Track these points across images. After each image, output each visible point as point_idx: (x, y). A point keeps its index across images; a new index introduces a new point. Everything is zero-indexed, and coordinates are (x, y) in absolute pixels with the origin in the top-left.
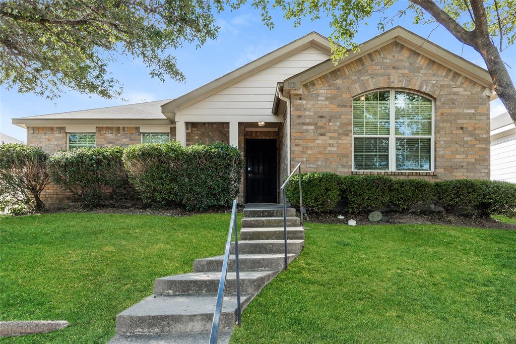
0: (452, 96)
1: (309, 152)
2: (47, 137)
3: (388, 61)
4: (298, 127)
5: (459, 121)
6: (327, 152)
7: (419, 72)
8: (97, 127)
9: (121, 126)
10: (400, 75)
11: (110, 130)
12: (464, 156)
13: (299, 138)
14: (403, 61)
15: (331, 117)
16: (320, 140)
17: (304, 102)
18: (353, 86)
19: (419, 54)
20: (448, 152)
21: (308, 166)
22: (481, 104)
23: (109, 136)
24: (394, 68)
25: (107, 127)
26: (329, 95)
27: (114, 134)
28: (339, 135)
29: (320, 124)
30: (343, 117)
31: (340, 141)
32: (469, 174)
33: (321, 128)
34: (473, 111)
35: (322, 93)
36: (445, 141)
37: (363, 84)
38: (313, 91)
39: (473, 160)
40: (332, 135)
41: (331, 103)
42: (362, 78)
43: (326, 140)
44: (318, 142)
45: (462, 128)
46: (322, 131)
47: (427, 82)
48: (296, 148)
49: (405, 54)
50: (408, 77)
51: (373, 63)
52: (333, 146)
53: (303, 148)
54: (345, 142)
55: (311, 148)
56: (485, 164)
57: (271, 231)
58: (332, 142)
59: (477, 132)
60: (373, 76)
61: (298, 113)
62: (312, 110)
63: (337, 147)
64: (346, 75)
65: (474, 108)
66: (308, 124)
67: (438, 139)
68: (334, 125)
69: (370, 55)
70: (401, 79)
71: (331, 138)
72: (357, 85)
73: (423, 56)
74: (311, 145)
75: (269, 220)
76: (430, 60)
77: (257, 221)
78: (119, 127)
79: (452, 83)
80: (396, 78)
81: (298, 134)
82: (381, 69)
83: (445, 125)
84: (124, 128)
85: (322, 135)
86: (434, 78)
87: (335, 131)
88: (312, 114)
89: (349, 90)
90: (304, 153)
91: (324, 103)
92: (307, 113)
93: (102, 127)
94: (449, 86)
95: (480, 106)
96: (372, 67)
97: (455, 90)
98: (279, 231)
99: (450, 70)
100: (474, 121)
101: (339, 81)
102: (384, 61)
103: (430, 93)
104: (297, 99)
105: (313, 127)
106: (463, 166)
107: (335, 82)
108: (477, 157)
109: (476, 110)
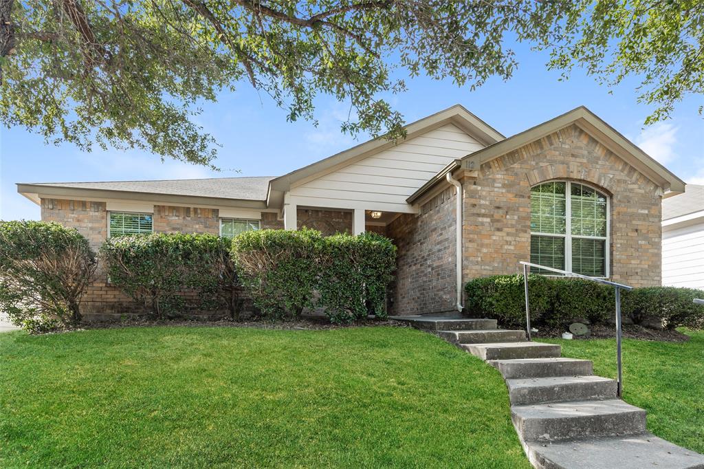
0: (628, 194)
1: (485, 250)
2: (76, 216)
3: (567, 147)
4: (472, 218)
5: (634, 222)
6: (504, 251)
7: (597, 163)
8: (155, 206)
9: (192, 206)
10: (579, 164)
11: (175, 211)
12: (638, 262)
13: (473, 232)
14: (581, 148)
15: (508, 208)
16: (497, 236)
17: (479, 188)
18: (532, 172)
19: (597, 142)
20: (623, 256)
21: (483, 267)
22: (653, 205)
23: (175, 219)
24: (573, 155)
25: (170, 207)
26: (506, 182)
27: (181, 218)
28: (517, 230)
29: (497, 216)
30: (521, 209)
31: (518, 239)
32: (642, 282)
33: (498, 221)
34: (646, 212)
35: (498, 179)
36: (621, 244)
37: (542, 171)
38: (489, 175)
39: (646, 266)
40: (510, 230)
41: (508, 192)
42: (541, 164)
43: (503, 237)
44: (494, 238)
45: (637, 230)
46: (498, 225)
47: (605, 175)
48: (470, 245)
49: (583, 141)
50: (587, 168)
51: (553, 146)
52: (510, 244)
53: (478, 245)
54: (523, 239)
55: (487, 246)
56: (658, 271)
57: (523, 348)
58: (509, 239)
59: (650, 235)
60: (552, 163)
61: (473, 201)
62: (488, 199)
63: (515, 246)
64: (523, 158)
65: (648, 208)
66: (484, 216)
67: (615, 241)
68: (512, 219)
69: (549, 137)
70: (580, 169)
71: (508, 234)
72: (536, 172)
73: (601, 144)
74: (486, 241)
75: (491, 333)
76: (608, 150)
77: (476, 334)
78: (189, 208)
79: (627, 178)
80: (575, 168)
81: (472, 227)
82: (560, 155)
83: (621, 225)
84: (195, 210)
85: (499, 230)
86: (611, 172)
87: (513, 226)
88: (487, 203)
89: (527, 177)
90: (479, 251)
91: (501, 190)
92: (482, 202)
93: (163, 207)
94: (625, 182)
95: (653, 207)
96: (552, 153)
97: (631, 186)
98: (532, 347)
99: (626, 164)
100: (647, 223)
101: (516, 165)
102: (563, 146)
103: (608, 188)
104: (470, 183)
105: (488, 220)
106: (637, 273)
107: (512, 166)
108: (650, 263)
109: (649, 212)
